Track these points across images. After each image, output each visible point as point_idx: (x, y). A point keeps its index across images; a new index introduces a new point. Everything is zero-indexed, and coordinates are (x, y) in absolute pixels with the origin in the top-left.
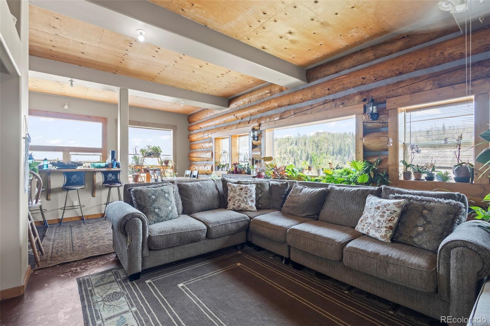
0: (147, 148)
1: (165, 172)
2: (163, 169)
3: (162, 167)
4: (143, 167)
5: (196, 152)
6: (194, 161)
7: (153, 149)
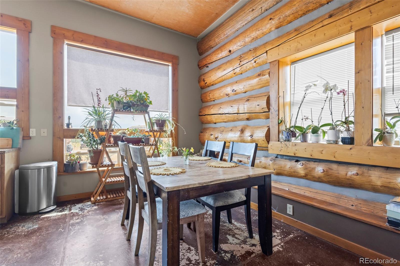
0: (121, 94)
1: (158, 144)
2: (155, 137)
3: (151, 134)
4: (113, 134)
5: (214, 105)
6: (209, 123)
7: (135, 96)
